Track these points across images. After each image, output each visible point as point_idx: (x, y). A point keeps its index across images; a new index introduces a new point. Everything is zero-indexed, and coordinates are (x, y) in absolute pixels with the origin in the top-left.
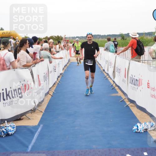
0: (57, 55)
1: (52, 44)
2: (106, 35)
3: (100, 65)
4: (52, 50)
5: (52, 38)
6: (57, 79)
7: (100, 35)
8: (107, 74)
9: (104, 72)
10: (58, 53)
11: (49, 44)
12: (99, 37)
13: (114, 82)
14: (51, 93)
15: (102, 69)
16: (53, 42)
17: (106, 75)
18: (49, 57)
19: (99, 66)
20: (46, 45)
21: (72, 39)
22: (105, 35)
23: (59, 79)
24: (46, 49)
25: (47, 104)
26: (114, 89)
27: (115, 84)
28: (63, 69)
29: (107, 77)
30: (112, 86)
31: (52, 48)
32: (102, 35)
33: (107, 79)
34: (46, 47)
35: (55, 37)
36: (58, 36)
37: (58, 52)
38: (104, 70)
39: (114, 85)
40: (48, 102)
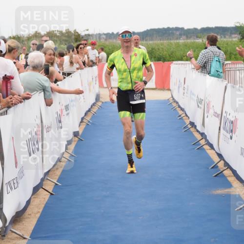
0: (65, 84)
1: (50, 55)
2: (199, 28)
3: (182, 109)
4: (51, 68)
5: (51, 35)
6: (66, 148)
7: (183, 29)
8: (202, 134)
9: (192, 130)
10: (67, 78)
11: (45, 54)
12: (178, 33)
13: (220, 156)
14: (49, 186)
15: (187, 122)
16: (55, 49)
17: (198, 137)
18: (44, 89)
19: (181, 112)
20: (36, 57)
21: (106, 40)
22: (196, 29)
23: (72, 147)
24: (35, 68)
25: (38, 215)
26: (220, 175)
27: (222, 162)
28: (82, 122)
29: (203, 142)
30: (215, 167)
31: (52, 64)
32: (189, 30)
33: (201, 148)
34: (36, 61)
35: (61, 32)
36: (68, 32)
37: (69, 74)
38: (193, 124)
39: (221, 165)
40: (41, 211)
